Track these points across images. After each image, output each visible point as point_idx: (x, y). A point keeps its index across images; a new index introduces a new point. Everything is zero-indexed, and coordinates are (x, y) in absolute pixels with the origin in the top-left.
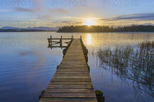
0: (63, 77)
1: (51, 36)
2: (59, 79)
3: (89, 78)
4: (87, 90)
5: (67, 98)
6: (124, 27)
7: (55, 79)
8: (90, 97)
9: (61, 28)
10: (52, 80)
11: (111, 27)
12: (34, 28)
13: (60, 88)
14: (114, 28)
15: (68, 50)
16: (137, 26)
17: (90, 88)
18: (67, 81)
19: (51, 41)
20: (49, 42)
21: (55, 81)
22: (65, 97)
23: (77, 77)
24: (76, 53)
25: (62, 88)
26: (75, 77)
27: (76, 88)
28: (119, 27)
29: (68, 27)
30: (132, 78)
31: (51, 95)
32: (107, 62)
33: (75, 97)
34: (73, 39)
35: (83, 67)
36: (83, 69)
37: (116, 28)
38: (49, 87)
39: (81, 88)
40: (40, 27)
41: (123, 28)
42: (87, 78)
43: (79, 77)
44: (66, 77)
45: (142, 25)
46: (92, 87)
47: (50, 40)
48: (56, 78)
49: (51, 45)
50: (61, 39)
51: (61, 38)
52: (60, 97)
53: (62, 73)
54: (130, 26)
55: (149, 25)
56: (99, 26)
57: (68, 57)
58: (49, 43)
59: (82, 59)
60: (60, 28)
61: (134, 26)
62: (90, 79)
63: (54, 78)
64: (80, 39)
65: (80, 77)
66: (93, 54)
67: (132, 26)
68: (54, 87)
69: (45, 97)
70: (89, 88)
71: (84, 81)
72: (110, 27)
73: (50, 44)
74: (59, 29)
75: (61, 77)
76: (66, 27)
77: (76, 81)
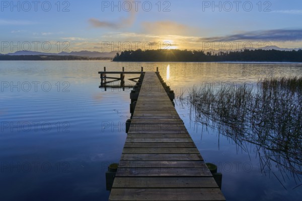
0: (143, 139)
1: (105, 68)
2: (138, 144)
3: (191, 141)
4: (193, 162)
5: (161, 178)
6: (230, 52)
7: (131, 143)
8: (202, 175)
9: (120, 54)
10: (125, 145)
11: (208, 53)
12: (72, 52)
13: (144, 159)
14: (212, 54)
15: (140, 93)
16: (252, 51)
17: (197, 159)
18: (153, 146)
19: (105, 76)
20: (101, 77)
21: (132, 146)
22: (156, 175)
23: (168, 139)
24: (156, 97)
25: (147, 159)
26: (165, 140)
27: (172, 159)
28: (221, 53)
29: (132, 51)
30: (255, 142)
31: (131, 173)
32: (207, 114)
33: (175, 175)
34: (144, 73)
35: (175, 122)
36: (175, 125)
37: (216, 54)
38: (123, 157)
39: (181, 159)
40: (82, 51)
41: (228, 54)
42: (187, 141)
43: (172, 140)
44: (149, 139)
45: (261, 50)
46: (200, 157)
47: (103, 74)
48: (133, 141)
49: (106, 83)
50: (122, 74)
51: (122, 71)
52: (149, 175)
53: (141, 132)
54: (239, 51)
55: (273, 50)
56: (186, 50)
57: (144, 104)
58: (102, 80)
59: (169, 108)
60: (118, 54)
61: (247, 51)
62: (193, 143)
63: (128, 141)
64: (156, 73)
65: (174, 139)
66: (181, 99)
67: (243, 51)
68: (133, 157)
69: (121, 175)
70: (195, 159)
71: (183, 146)
72: (205, 53)
73: (103, 82)
74: (116, 55)
75: (140, 139)
76: (129, 52)
77: (169, 146)
